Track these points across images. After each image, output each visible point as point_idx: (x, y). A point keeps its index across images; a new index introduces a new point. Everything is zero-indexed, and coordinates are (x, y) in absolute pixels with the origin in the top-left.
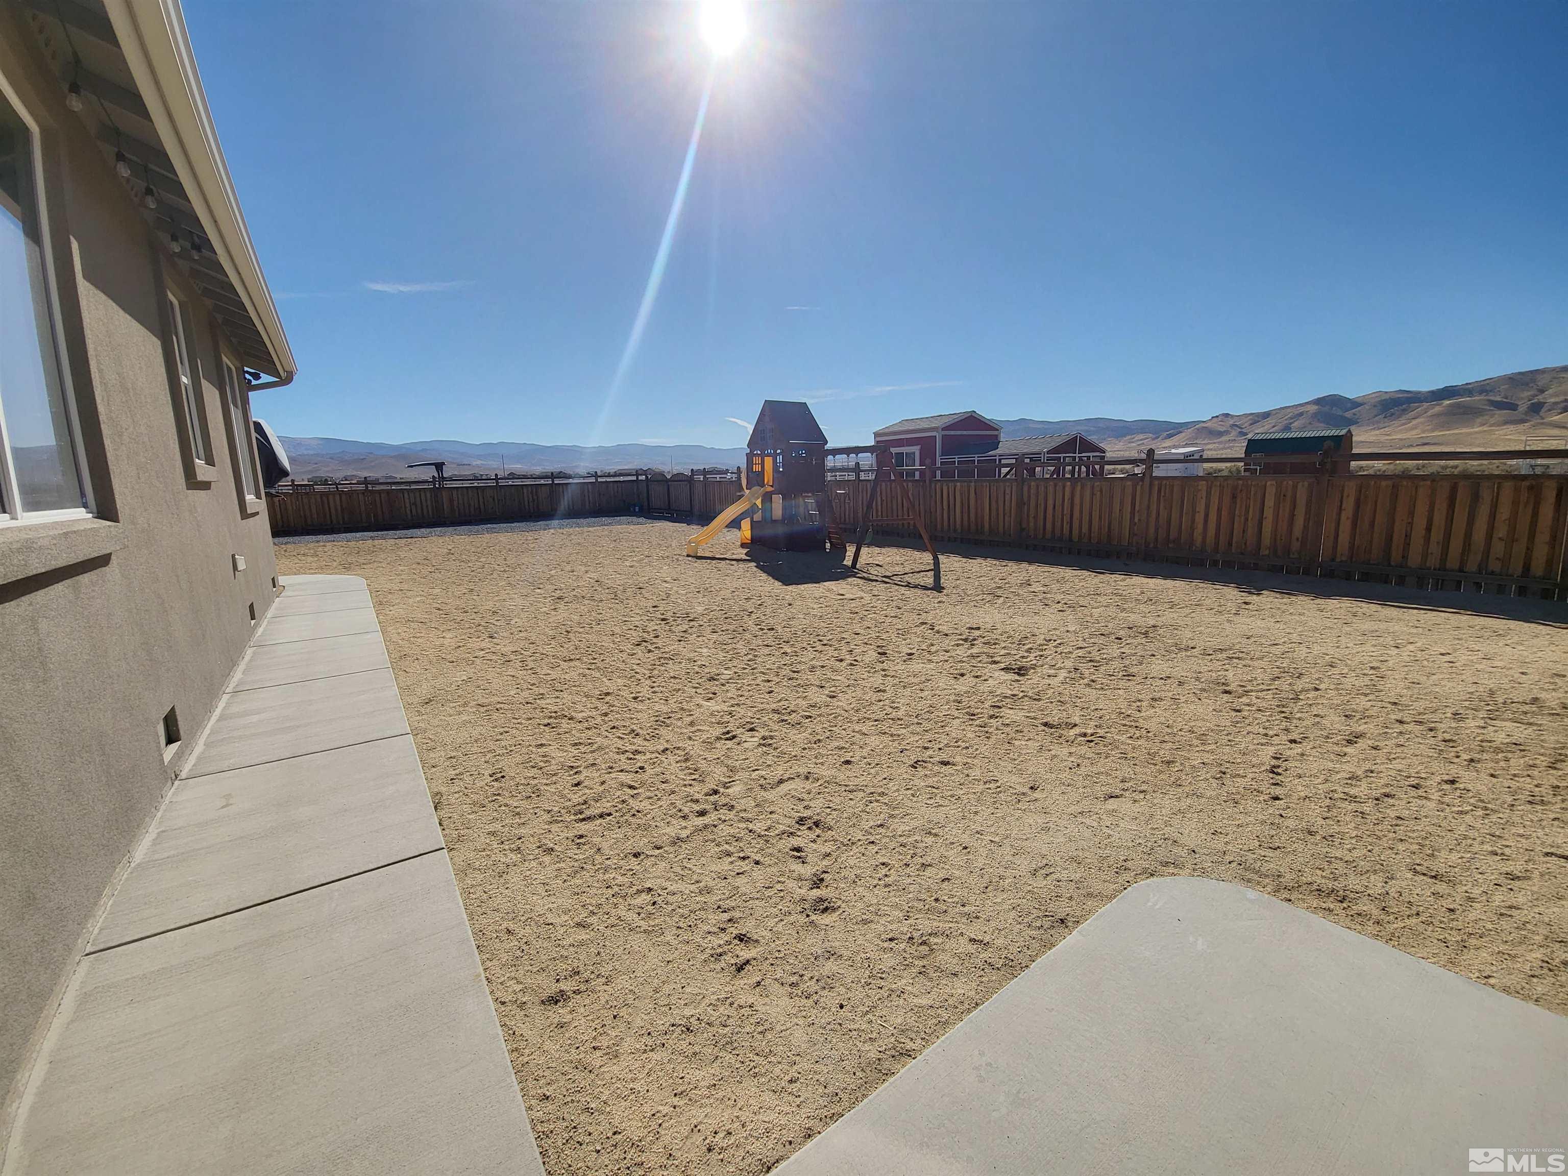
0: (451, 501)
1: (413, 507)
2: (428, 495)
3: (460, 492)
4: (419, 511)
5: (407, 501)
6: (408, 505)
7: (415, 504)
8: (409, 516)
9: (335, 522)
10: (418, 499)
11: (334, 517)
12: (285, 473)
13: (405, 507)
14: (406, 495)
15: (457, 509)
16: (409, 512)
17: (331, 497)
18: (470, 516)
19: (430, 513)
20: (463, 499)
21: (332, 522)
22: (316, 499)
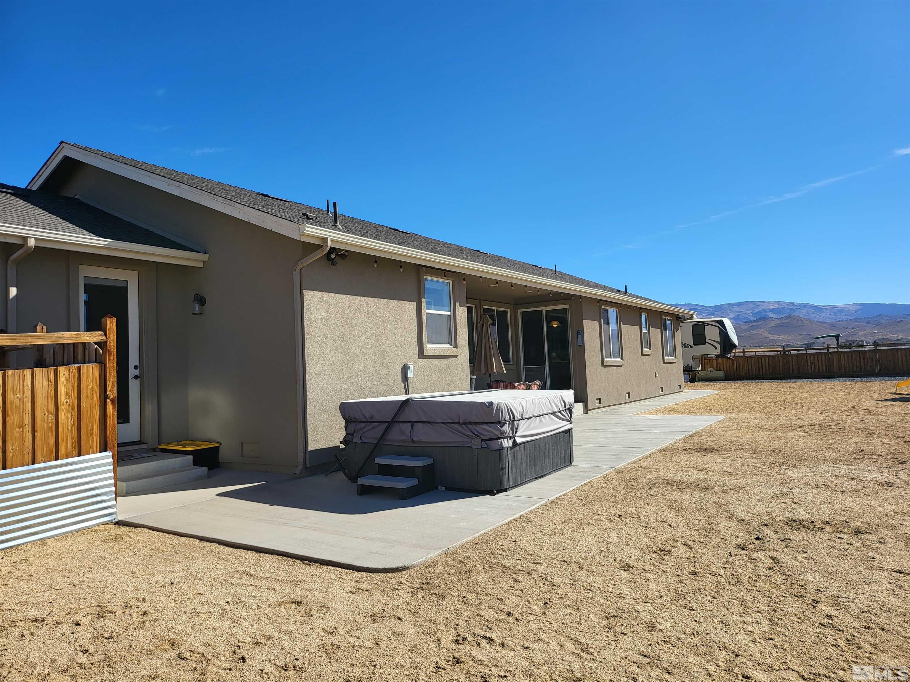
0: (839, 361)
1: (813, 365)
2: (823, 357)
3: (846, 355)
4: (817, 368)
5: (809, 361)
6: (809, 364)
7: (814, 363)
8: (810, 372)
9: (764, 374)
10: (816, 359)
11: (764, 372)
12: (735, 346)
13: (808, 366)
14: (808, 358)
15: (843, 367)
16: (810, 369)
17: (763, 359)
18: (853, 372)
19: (824, 370)
20: (848, 360)
21: (763, 374)
22: (755, 360)
